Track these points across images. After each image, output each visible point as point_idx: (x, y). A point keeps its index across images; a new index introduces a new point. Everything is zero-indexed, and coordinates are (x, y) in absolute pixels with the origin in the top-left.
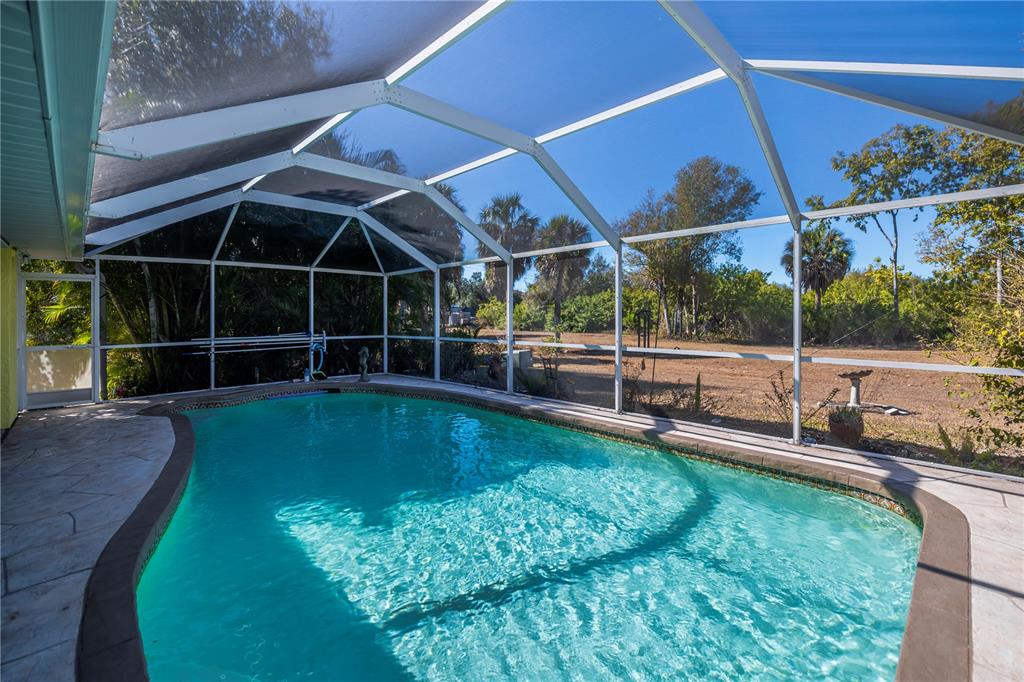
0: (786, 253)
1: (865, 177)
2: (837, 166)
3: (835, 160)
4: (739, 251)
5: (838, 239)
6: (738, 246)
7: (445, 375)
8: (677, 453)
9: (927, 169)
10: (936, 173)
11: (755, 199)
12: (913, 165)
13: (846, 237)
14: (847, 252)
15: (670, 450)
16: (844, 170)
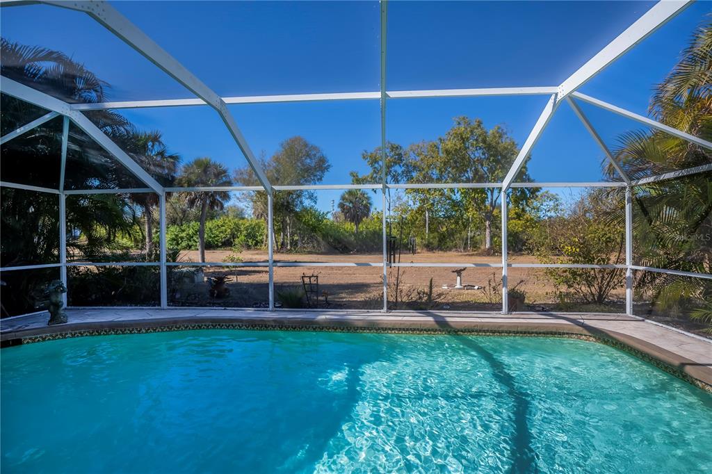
0: (341, 201)
1: (376, 165)
2: (364, 158)
3: (363, 155)
4: (316, 197)
5: (366, 196)
6: (315, 195)
7: (173, 301)
8: (461, 333)
9: (400, 166)
10: (403, 168)
11: (327, 168)
12: (395, 163)
13: (369, 195)
14: (370, 204)
15: (456, 332)
16: (367, 160)
